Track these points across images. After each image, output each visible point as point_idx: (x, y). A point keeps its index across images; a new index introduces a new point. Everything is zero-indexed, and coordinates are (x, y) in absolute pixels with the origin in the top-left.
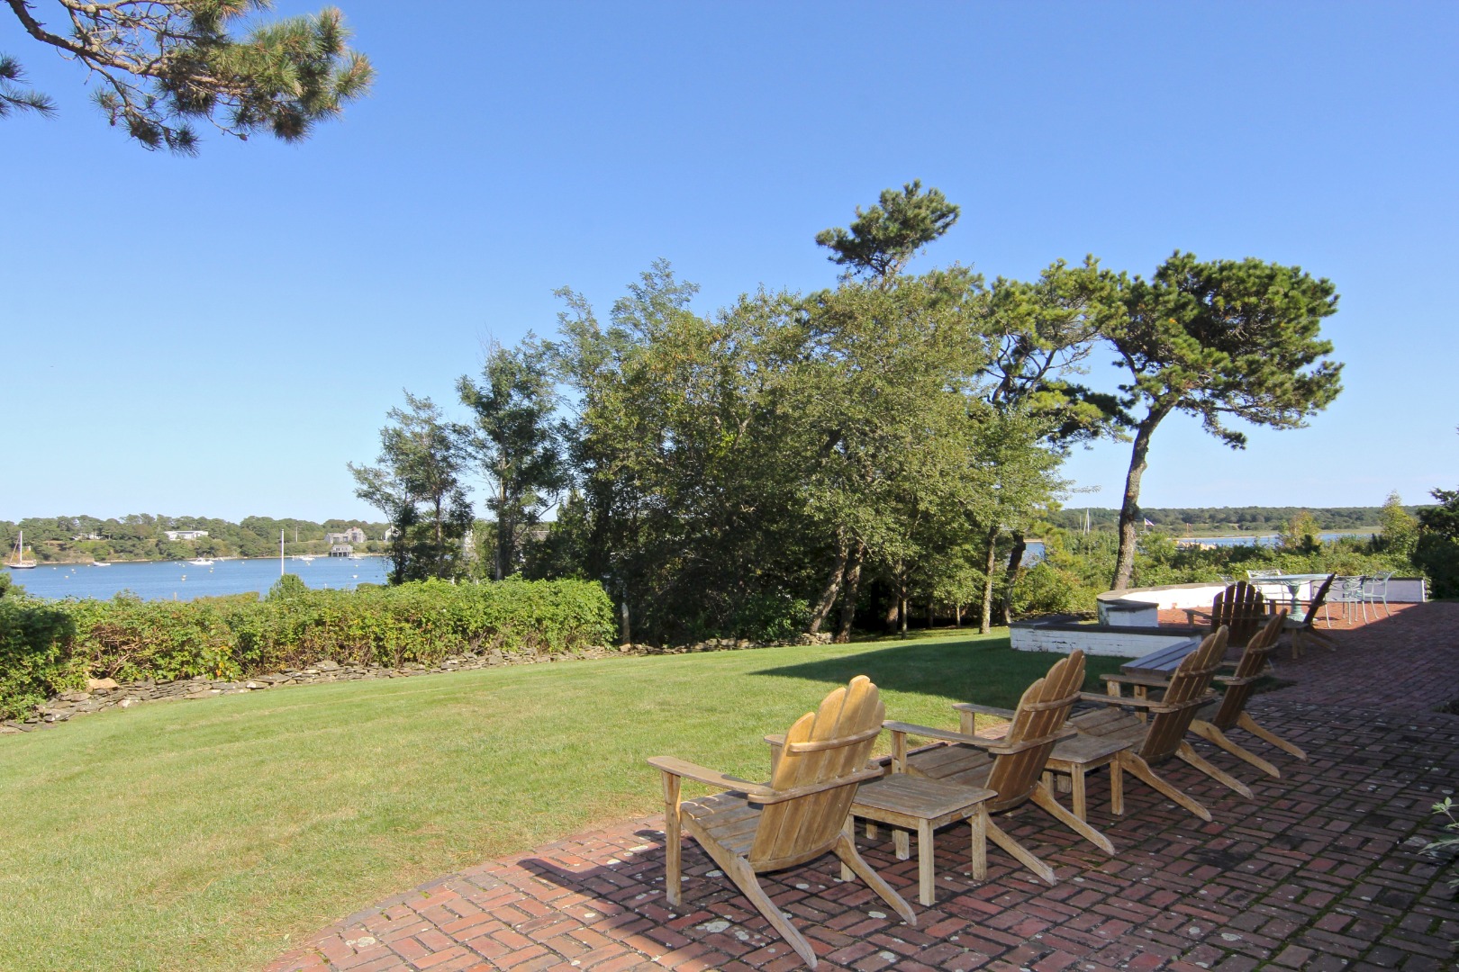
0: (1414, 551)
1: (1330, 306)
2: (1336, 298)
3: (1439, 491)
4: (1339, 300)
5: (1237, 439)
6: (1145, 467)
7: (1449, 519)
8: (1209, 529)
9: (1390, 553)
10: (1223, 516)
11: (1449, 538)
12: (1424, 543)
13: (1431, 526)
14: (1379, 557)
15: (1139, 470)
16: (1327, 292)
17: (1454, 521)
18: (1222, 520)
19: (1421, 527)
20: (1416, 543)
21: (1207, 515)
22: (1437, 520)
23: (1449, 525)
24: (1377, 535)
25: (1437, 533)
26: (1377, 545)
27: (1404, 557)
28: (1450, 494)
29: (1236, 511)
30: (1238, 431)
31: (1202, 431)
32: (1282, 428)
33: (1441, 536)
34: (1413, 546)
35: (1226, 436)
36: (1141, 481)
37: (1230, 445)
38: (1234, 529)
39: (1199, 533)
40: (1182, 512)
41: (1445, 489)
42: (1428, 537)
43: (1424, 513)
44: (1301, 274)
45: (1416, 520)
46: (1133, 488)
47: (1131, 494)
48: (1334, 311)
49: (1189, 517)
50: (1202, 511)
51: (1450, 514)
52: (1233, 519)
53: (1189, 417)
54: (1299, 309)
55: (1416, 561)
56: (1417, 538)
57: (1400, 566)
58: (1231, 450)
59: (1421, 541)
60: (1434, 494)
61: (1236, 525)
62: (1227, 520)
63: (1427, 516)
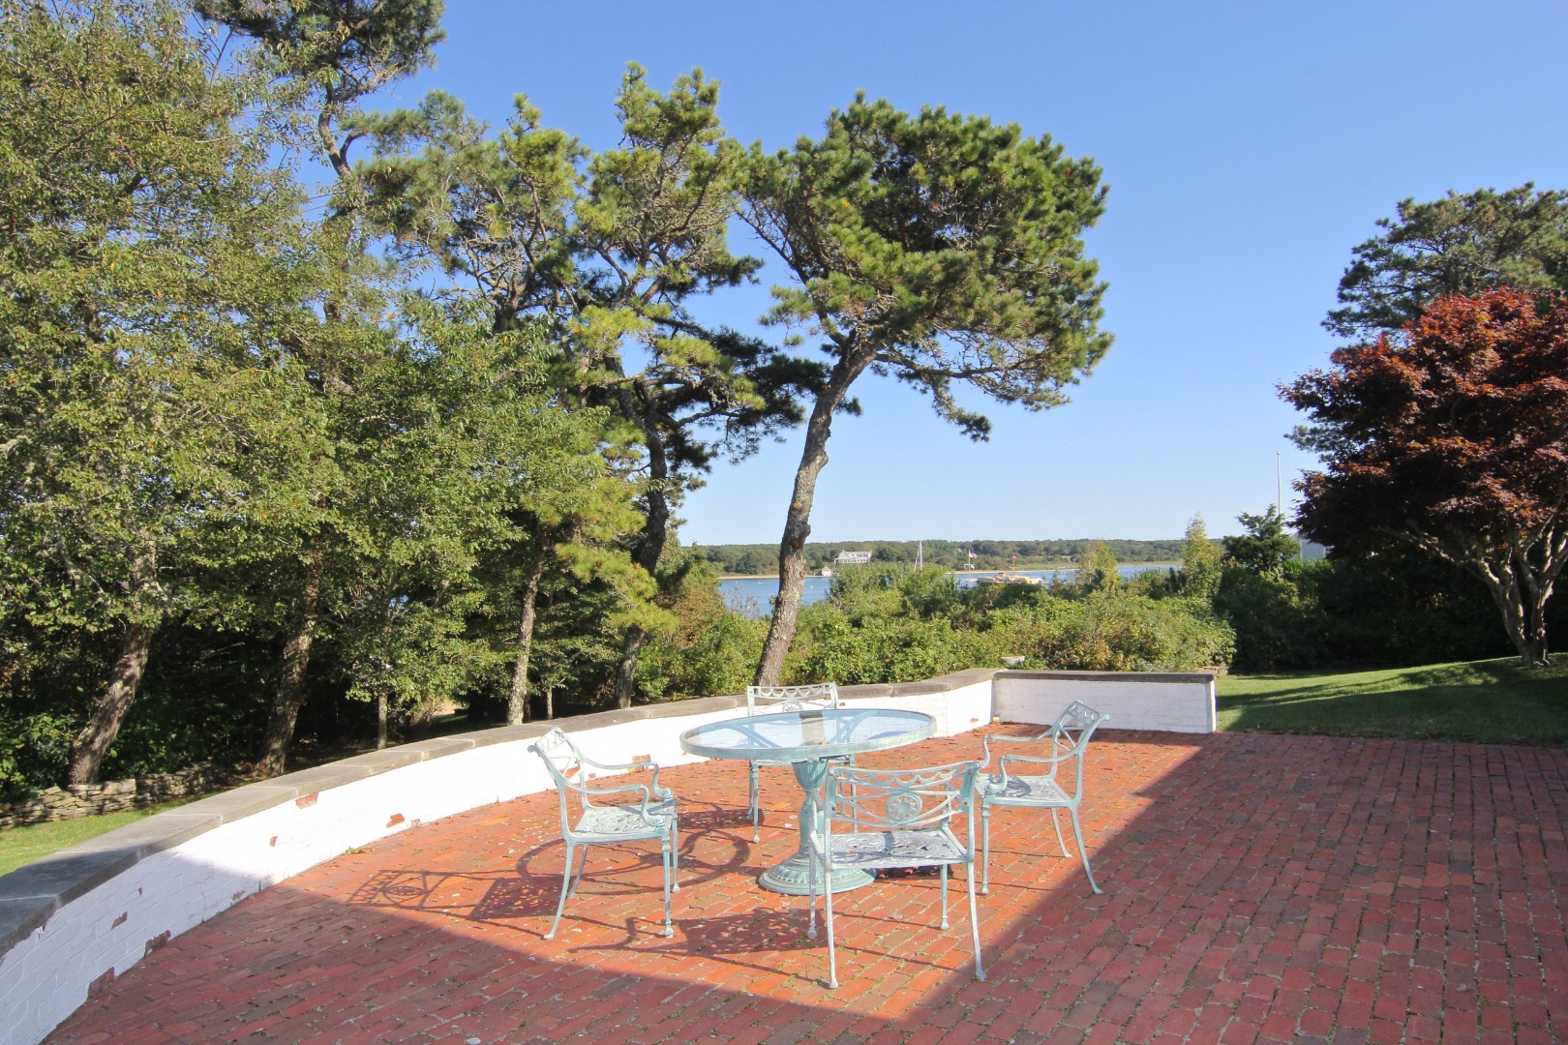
0: (1216, 591)
1: (1096, 203)
2: (1104, 191)
3: (1246, 516)
4: (1108, 194)
5: (978, 426)
6: (824, 463)
7: (1256, 549)
8: (1043, 561)
9: (1185, 595)
10: (1057, 548)
11: (1256, 572)
12: (1228, 581)
13: (1237, 559)
14: (1171, 601)
15: (813, 466)
16: (1089, 179)
17: (1262, 552)
18: (1056, 552)
19: (1227, 558)
20: (1218, 581)
21: (1042, 547)
22: (1244, 550)
23: (1257, 557)
24: (1176, 570)
25: (1245, 566)
26: (1175, 584)
27: (1203, 602)
28: (1257, 519)
29: (1068, 543)
30: (979, 415)
31: (933, 413)
32: (1038, 408)
33: (1248, 570)
34: (1214, 584)
35: (962, 420)
36: (817, 483)
37: (969, 435)
38: (1066, 560)
39: (1034, 565)
40: (1020, 544)
41: (1252, 514)
42: (1233, 571)
43: (1230, 542)
44: (1053, 146)
45: (1223, 551)
46: (803, 496)
47: (799, 505)
48: (1100, 212)
49: (1025, 550)
50: (1038, 543)
51: (1258, 543)
52: (1066, 551)
53: (918, 393)
54: (1041, 190)
55: (1219, 607)
56: (1220, 574)
57: (1198, 613)
58: (971, 442)
59: (1224, 579)
60: (1241, 520)
61: (1068, 558)
62: (1060, 552)
63: (1234, 547)
